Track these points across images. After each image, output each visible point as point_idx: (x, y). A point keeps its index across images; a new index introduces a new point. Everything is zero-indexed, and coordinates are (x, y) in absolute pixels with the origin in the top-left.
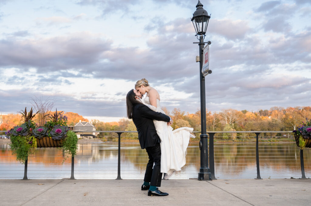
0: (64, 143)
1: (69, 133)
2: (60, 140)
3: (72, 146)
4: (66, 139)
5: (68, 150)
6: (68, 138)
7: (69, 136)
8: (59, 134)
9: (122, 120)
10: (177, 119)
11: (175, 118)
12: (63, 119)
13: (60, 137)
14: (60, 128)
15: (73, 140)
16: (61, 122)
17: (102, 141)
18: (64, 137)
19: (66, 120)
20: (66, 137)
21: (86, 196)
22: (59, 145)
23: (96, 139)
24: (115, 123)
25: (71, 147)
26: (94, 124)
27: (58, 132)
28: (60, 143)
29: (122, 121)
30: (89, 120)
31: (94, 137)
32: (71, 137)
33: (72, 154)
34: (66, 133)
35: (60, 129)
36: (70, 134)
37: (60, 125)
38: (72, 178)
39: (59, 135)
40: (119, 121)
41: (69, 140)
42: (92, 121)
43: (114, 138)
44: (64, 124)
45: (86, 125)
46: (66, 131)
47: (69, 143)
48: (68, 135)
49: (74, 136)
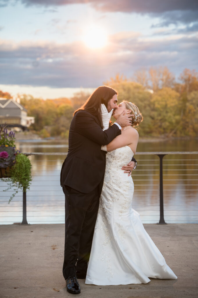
0: (13, 173)
1: (18, 158)
2: (5, 169)
3: (25, 177)
4: (16, 167)
5: (18, 183)
6: (18, 165)
7: (19, 161)
8: (5, 159)
9: (78, 94)
10: (190, 91)
11: (185, 88)
12: (9, 136)
13: (7, 163)
14: (4, 150)
15: (26, 168)
16: (6, 140)
17: (40, 136)
18: (12, 163)
19: (12, 137)
20: (15, 164)
21: (56, 250)
22: (5, 175)
23: (28, 133)
24: (64, 100)
25: (22, 178)
26: (23, 103)
27: (3, 156)
28: (6, 172)
29: (79, 96)
30: (12, 95)
31: (24, 128)
32: (22, 164)
33: (22, 188)
34: (14, 159)
35: (5, 152)
36: (20, 159)
37: (5, 146)
38: (25, 222)
39: (5, 161)
40: (73, 96)
41: (20, 168)
42: (19, 97)
43: (63, 131)
44: (11, 144)
45: (7, 105)
46: (15, 155)
47: (19, 173)
48: (17, 160)
49: (26, 162)
